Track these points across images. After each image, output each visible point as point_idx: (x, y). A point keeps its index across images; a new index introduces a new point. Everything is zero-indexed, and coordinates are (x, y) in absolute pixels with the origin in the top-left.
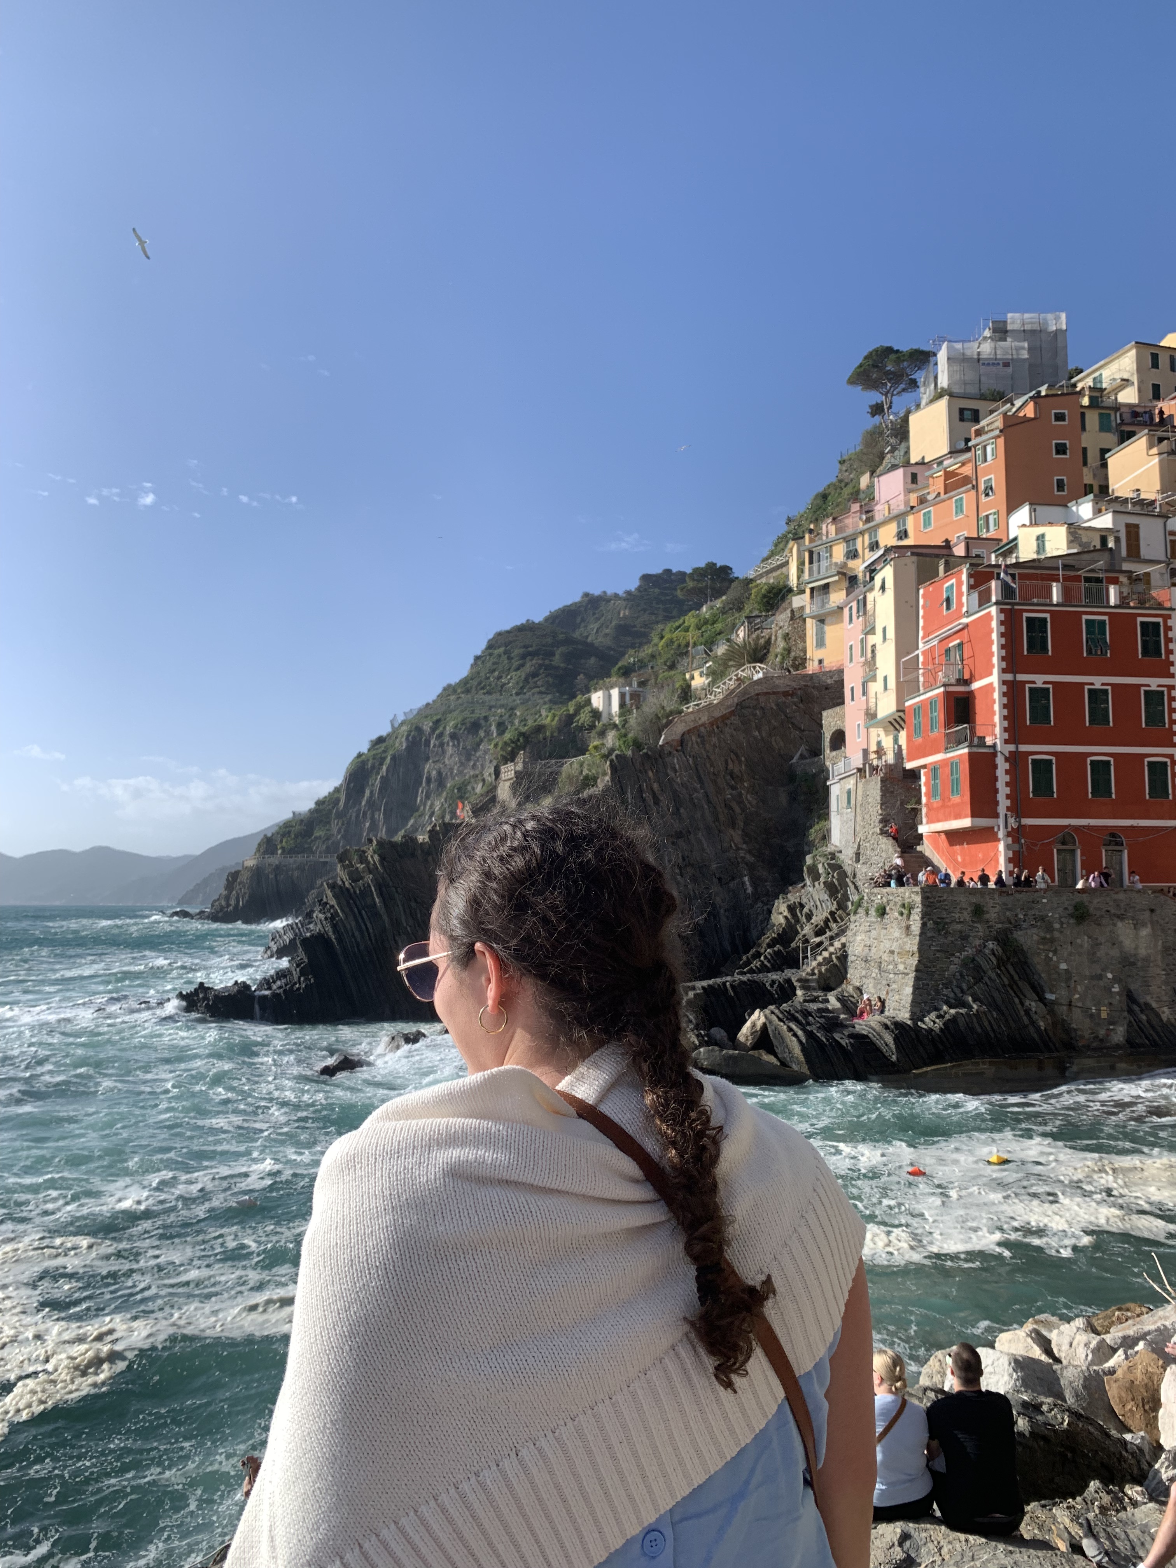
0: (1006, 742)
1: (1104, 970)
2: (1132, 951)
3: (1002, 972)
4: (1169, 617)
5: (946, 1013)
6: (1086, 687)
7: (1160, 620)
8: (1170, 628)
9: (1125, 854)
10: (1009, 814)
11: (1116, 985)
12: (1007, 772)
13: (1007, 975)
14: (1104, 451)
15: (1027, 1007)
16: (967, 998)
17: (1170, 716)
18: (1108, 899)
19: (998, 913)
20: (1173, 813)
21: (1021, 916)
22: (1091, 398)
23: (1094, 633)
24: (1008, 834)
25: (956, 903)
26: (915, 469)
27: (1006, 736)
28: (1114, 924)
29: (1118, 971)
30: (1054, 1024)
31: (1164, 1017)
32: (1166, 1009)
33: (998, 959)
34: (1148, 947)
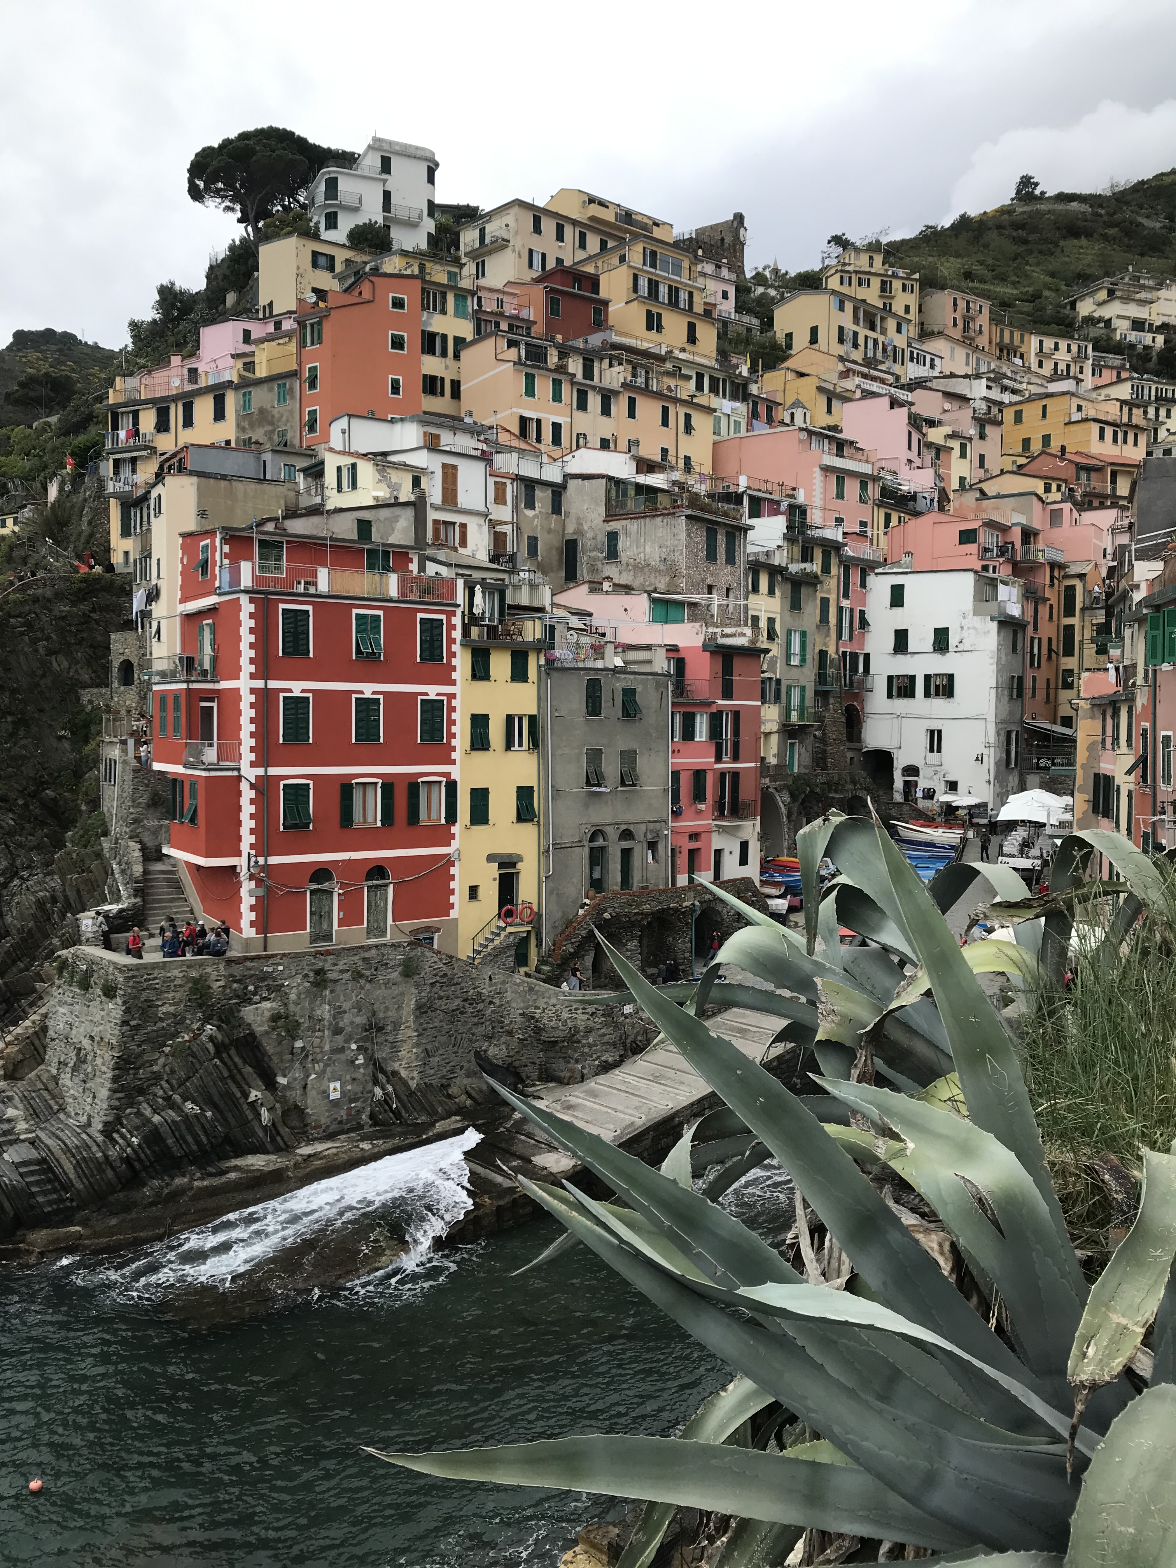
0: (253, 764)
1: (348, 1041)
2: (381, 1015)
3: (222, 1061)
4: (454, 614)
5: (149, 1121)
6: (354, 696)
7: (443, 617)
8: (454, 627)
9: (391, 888)
10: (253, 852)
11: (361, 1057)
12: (252, 801)
13: (230, 1063)
14: (460, 342)
15: (252, 1098)
16: (177, 1097)
17: (449, 729)
18: (357, 957)
19: (224, 987)
20: (446, 839)
21: (251, 988)
22: (449, 272)
23: (365, 631)
24: (252, 877)
25: (169, 980)
26: (248, 326)
27: (253, 757)
28: (362, 988)
29: (364, 1039)
30: (285, 1113)
31: (413, 1084)
32: (415, 1074)
33: (217, 1046)
34: (399, 1008)
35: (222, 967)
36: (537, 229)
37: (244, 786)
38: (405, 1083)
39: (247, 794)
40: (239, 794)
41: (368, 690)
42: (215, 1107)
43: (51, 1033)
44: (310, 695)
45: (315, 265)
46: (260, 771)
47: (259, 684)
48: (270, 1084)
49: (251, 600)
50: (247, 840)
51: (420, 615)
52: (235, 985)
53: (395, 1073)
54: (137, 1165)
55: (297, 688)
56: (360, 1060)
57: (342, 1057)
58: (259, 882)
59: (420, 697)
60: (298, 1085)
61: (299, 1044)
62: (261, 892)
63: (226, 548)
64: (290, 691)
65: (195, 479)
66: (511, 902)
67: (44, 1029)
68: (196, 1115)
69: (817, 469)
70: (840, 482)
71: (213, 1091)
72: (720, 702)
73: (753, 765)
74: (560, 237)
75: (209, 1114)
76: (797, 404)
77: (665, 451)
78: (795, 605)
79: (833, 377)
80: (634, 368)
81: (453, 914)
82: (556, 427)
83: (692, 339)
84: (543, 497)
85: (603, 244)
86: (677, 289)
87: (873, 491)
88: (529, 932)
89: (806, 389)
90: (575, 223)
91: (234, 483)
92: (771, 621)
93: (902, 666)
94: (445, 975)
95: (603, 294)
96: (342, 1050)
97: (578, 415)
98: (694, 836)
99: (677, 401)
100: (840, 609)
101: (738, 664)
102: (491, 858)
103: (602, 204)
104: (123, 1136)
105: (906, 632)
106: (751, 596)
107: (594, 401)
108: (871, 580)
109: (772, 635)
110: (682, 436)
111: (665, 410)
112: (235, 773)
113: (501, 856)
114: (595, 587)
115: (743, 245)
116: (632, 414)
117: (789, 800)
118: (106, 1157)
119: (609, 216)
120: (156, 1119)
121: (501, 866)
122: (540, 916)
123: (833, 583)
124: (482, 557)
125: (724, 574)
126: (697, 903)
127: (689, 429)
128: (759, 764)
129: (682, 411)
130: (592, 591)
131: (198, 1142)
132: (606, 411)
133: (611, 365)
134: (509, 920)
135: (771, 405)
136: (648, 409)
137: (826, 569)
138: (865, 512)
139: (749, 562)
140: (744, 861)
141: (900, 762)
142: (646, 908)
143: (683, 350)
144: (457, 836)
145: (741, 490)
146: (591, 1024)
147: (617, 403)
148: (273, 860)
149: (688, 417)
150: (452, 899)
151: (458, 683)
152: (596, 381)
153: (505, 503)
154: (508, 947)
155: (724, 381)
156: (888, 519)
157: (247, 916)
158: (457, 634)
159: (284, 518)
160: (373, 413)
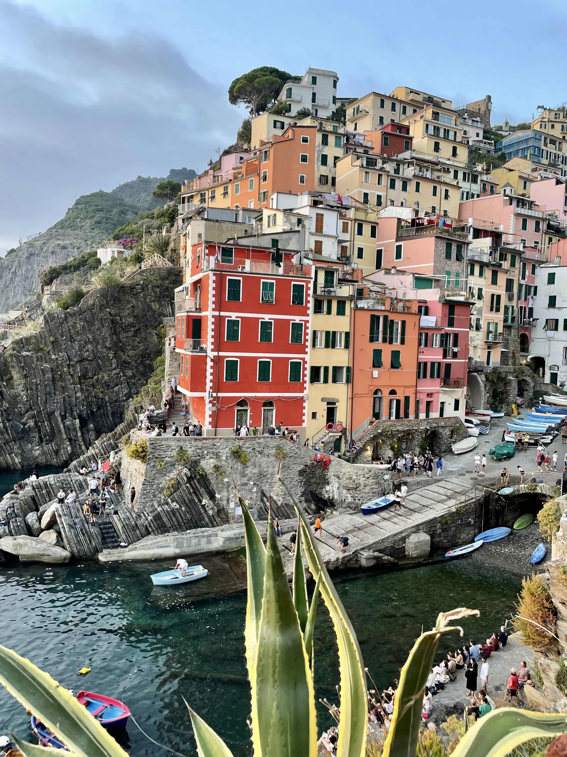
0: (212, 350)
1: (249, 480)
2: (265, 470)
3: (191, 485)
4: (310, 282)
5: (156, 509)
6: (260, 320)
7: (304, 284)
8: (309, 289)
9: (274, 411)
10: (211, 390)
11: (255, 488)
12: (212, 367)
13: (194, 486)
14: (336, 158)
15: (203, 503)
16: (169, 500)
17: (305, 337)
18: (254, 442)
19: (193, 451)
20: (302, 389)
21: (205, 452)
22: (334, 126)
23: (267, 290)
24: (210, 402)
25: (169, 446)
26: (242, 155)
27: (212, 347)
28: (256, 456)
29: (257, 480)
30: (218, 511)
31: (279, 503)
32: (281, 499)
33: (188, 478)
34: (274, 467)
35: (192, 442)
36: (382, 106)
37: (208, 360)
38: (275, 502)
39: (210, 364)
40: (206, 364)
41: (267, 317)
42: (187, 505)
43: (122, 466)
44: (240, 319)
45: (275, 127)
46: (216, 354)
47: (216, 313)
48: (212, 497)
49: (214, 275)
50: (209, 385)
51: (293, 283)
52: (198, 451)
53: (271, 497)
54: (150, 530)
55: (234, 316)
56: (255, 489)
57: (247, 487)
58: (214, 405)
59: (291, 322)
60: (225, 498)
61: (226, 480)
62: (214, 409)
63: (207, 251)
64: (230, 317)
65: (204, 222)
66: (333, 421)
67: (120, 464)
68: (177, 509)
69: (512, 215)
70: (525, 221)
71: (186, 498)
72: (446, 328)
73: (463, 361)
74: (393, 109)
75: (183, 509)
76: (508, 185)
77: (434, 208)
78: (494, 282)
79: (528, 171)
80: (421, 168)
81: (304, 425)
82: (379, 197)
83: (454, 154)
84: (367, 229)
85: (415, 111)
86: (448, 131)
87: (543, 226)
88: (341, 437)
89: (513, 178)
90: (401, 102)
91: (222, 224)
92: (480, 290)
93: (553, 314)
94: (297, 453)
95: (411, 134)
96: (246, 484)
97: (391, 191)
98: (430, 395)
99: (440, 183)
100: (520, 286)
101: (457, 310)
102: (323, 400)
103: (417, 93)
104: (145, 516)
105: (555, 297)
106: (470, 277)
107: (399, 184)
108: (537, 270)
109: (480, 297)
110: (443, 200)
111: (435, 188)
112: (205, 354)
113: (328, 399)
114: (388, 272)
115: (490, 111)
116: (417, 190)
117: (485, 380)
118: (136, 525)
119: (420, 98)
120: (159, 509)
121: (328, 403)
122: (346, 429)
123: (517, 271)
124: (334, 258)
125: (454, 266)
126: (428, 428)
127: (447, 197)
128: (467, 361)
129: (444, 188)
130: (386, 273)
131: (178, 521)
132: (404, 189)
133: (408, 167)
134: (330, 430)
135: (493, 186)
136: (426, 188)
137: (513, 265)
138: (538, 237)
139: (469, 260)
140: (456, 408)
141: (548, 363)
142: (400, 428)
143: (449, 160)
144: (307, 388)
145: (469, 225)
146: (367, 482)
147: (410, 185)
148: (221, 395)
149: (447, 191)
150: (304, 418)
151: (310, 315)
152: (401, 174)
153: (347, 232)
154: (330, 442)
155: (469, 174)
156: (550, 240)
157: (208, 420)
158: (311, 292)
159: (238, 238)
160: (290, 192)
